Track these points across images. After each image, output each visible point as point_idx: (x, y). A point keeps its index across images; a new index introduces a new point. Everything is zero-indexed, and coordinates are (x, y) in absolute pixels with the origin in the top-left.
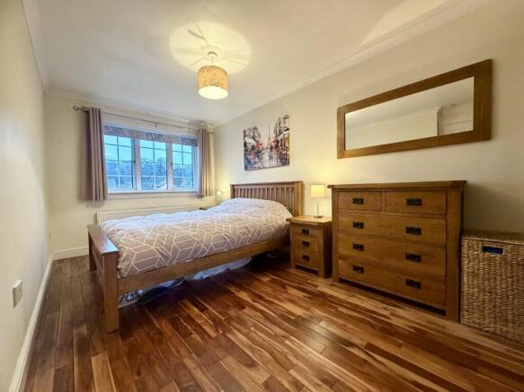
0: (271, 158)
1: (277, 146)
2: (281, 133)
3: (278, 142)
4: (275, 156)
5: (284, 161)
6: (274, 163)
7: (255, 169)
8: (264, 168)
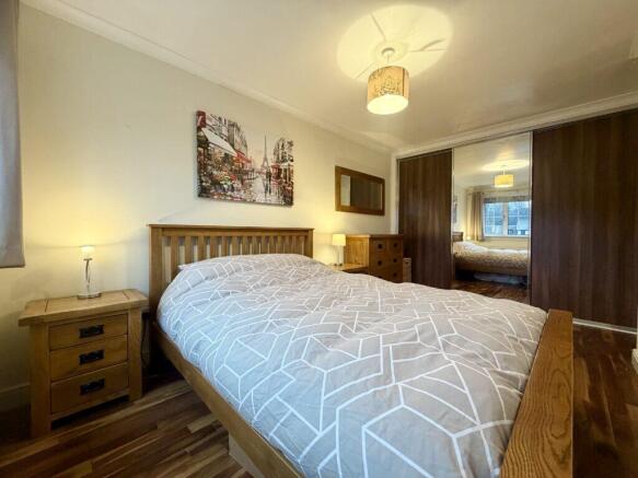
0: (267, 190)
1: (278, 177)
2: (284, 161)
3: (280, 170)
4: (275, 189)
5: (288, 199)
6: (273, 198)
7: (233, 199)
8: (254, 202)
